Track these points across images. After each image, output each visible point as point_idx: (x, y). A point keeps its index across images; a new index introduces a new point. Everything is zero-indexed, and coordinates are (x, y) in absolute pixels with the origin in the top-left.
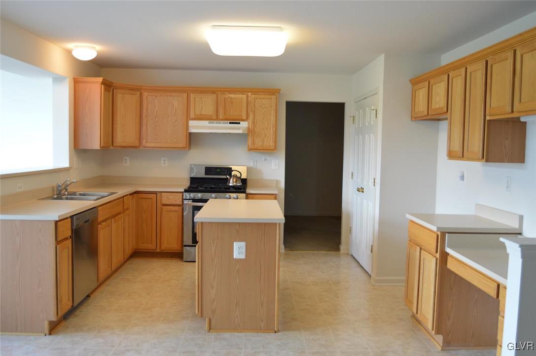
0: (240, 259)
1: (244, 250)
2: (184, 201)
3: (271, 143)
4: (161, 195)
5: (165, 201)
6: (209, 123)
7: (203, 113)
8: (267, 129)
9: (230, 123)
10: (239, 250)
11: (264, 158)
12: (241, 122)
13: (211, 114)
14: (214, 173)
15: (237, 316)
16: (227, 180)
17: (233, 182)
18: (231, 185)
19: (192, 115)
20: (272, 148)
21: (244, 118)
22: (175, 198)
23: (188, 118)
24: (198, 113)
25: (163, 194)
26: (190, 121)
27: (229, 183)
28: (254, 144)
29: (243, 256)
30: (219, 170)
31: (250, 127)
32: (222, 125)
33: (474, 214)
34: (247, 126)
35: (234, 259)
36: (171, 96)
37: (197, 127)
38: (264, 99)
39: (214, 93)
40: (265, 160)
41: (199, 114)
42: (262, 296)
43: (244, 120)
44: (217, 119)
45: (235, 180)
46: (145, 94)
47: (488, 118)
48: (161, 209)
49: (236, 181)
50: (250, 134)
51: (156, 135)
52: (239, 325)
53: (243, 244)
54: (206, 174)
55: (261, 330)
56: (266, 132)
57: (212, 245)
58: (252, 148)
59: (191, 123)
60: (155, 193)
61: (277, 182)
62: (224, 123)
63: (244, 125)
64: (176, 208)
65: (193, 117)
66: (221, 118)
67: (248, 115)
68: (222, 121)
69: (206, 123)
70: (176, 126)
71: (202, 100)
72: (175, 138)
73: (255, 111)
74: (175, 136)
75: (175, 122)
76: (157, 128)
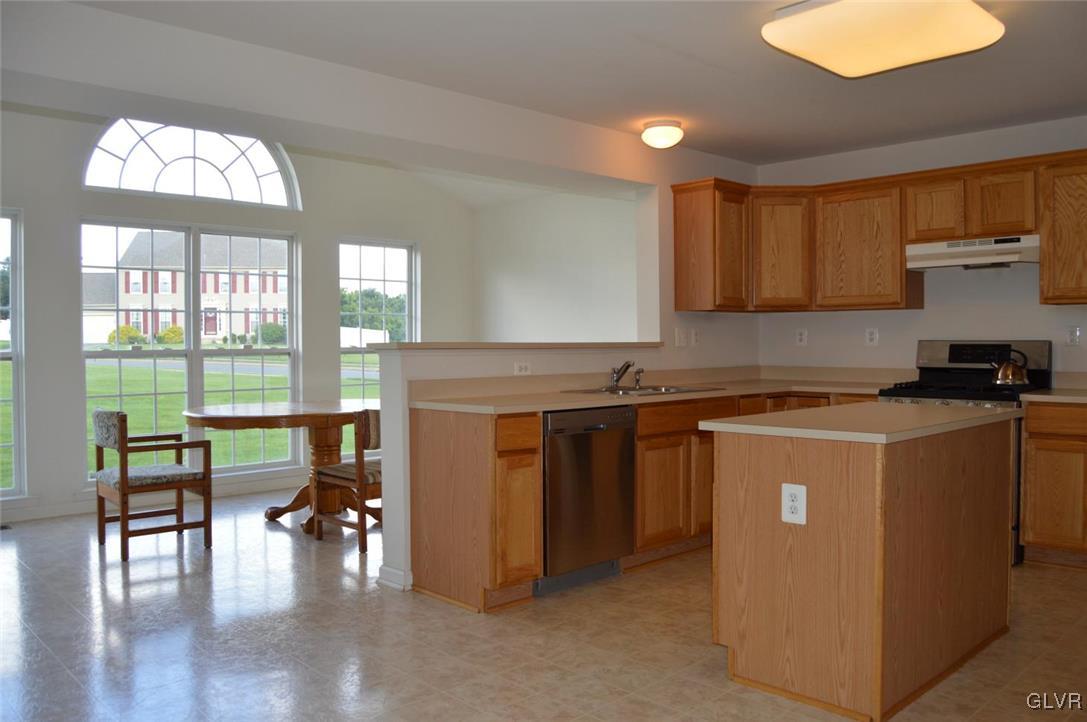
0: (795, 525)
6: (949, 246)
7: (935, 225)
9: (997, 242)
10: (794, 504)
12: (1022, 237)
13: (952, 225)
14: (968, 357)
15: (788, 659)
16: (993, 373)
17: (1005, 377)
18: (999, 382)
19: (912, 235)
21: (1029, 225)
23: (904, 240)
24: (922, 226)
26: (907, 246)
27: (997, 378)
28: (1055, 286)
29: (801, 520)
30: (980, 351)
31: (1046, 248)
32: (977, 248)
34: (1037, 244)
35: (782, 522)
36: (867, 199)
37: (922, 257)
38: (1078, 175)
39: (958, 179)
41: (926, 228)
42: (843, 623)
43: (1029, 232)
44: (967, 236)
45: (1010, 373)
46: (819, 202)
49: (1013, 374)
51: (842, 279)
53: (802, 490)
54: (950, 360)
57: (739, 485)
58: (1051, 295)
59: (911, 249)
60: (826, 396)
62: (981, 244)
63: (1030, 242)
65: (915, 238)
66: (974, 232)
67: (1038, 220)
68: (977, 240)
69: (941, 247)
70: (880, 260)
71: (932, 198)
72: (878, 284)
73: (1054, 208)
74: (878, 281)
75: (878, 250)
76: (843, 266)
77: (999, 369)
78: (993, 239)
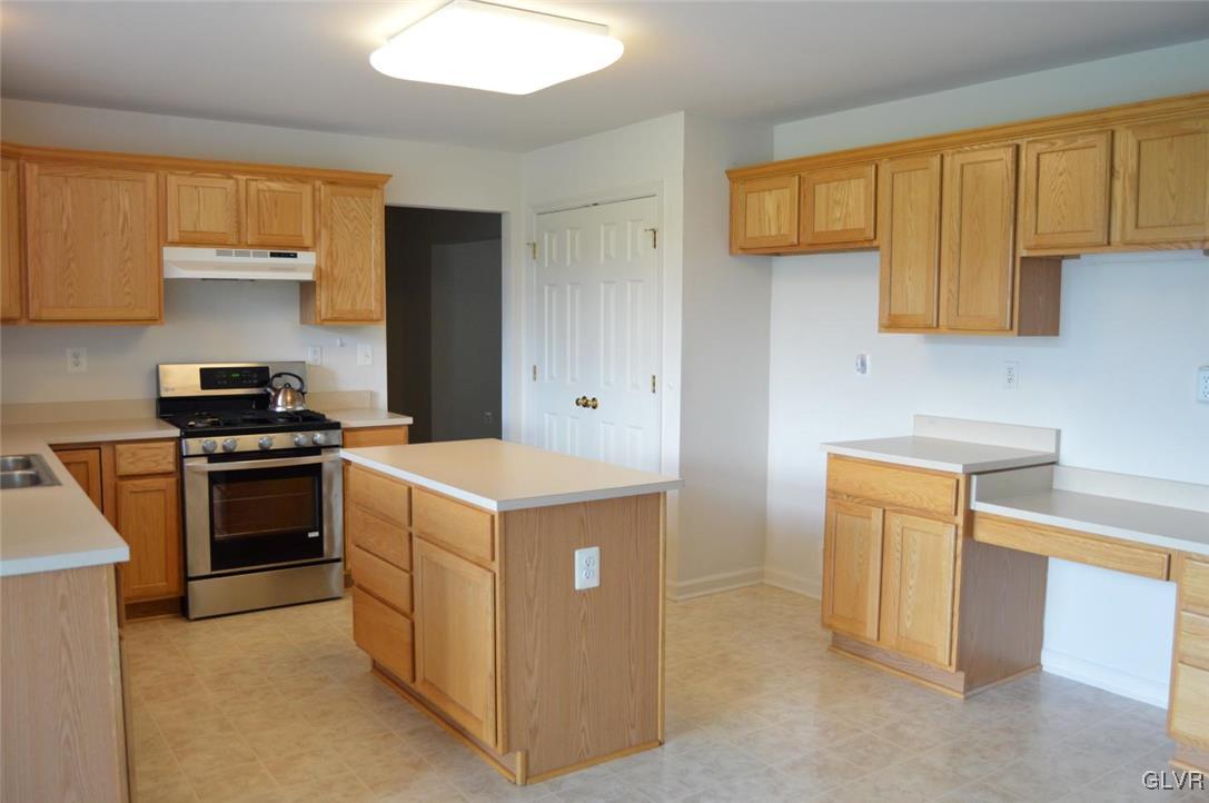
0: (589, 590)
1: (596, 567)
2: (185, 460)
3: (374, 304)
4: (114, 449)
5: (126, 467)
6: (219, 254)
7: (202, 227)
8: (362, 270)
9: (272, 255)
10: (586, 568)
11: (338, 342)
12: (299, 253)
13: (223, 230)
14: (225, 382)
15: (583, 730)
16: (265, 401)
17: (286, 403)
18: (279, 409)
19: (173, 235)
20: (375, 317)
21: (308, 242)
22: (156, 455)
23: (164, 240)
24: (188, 225)
25: (119, 447)
26: (165, 249)
27: (276, 405)
28: (333, 309)
29: (595, 583)
30: (237, 375)
31: (323, 267)
32: (251, 260)
33: (911, 434)
34: (314, 261)
35: (575, 591)
36: (110, 178)
37: (185, 263)
38: (353, 197)
39: (228, 176)
40: (342, 345)
41: (192, 229)
42: (633, 668)
43: (306, 249)
44: (240, 244)
45: (289, 398)
46: (32, 170)
47: (1023, 253)
48: (116, 488)
49: (292, 402)
50: (324, 283)
51: (71, 285)
52: (588, 751)
53: (594, 551)
54: (204, 386)
55: (631, 746)
56: (361, 278)
57: (528, 565)
58: (329, 316)
59: (171, 254)
60: (96, 446)
61: (373, 395)
62: (256, 255)
63: (307, 259)
64: (161, 482)
65: (177, 238)
66: (249, 242)
67: (316, 236)
68: (251, 251)
69: (209, 254)
70: (129, 264)
71: (199, 194)
72: (128, 294)
73: (332, 227)
74: (127, 290)
75: (125, 249)
76: (73, 265)
77: (277, 396)
78: (269, 252)
